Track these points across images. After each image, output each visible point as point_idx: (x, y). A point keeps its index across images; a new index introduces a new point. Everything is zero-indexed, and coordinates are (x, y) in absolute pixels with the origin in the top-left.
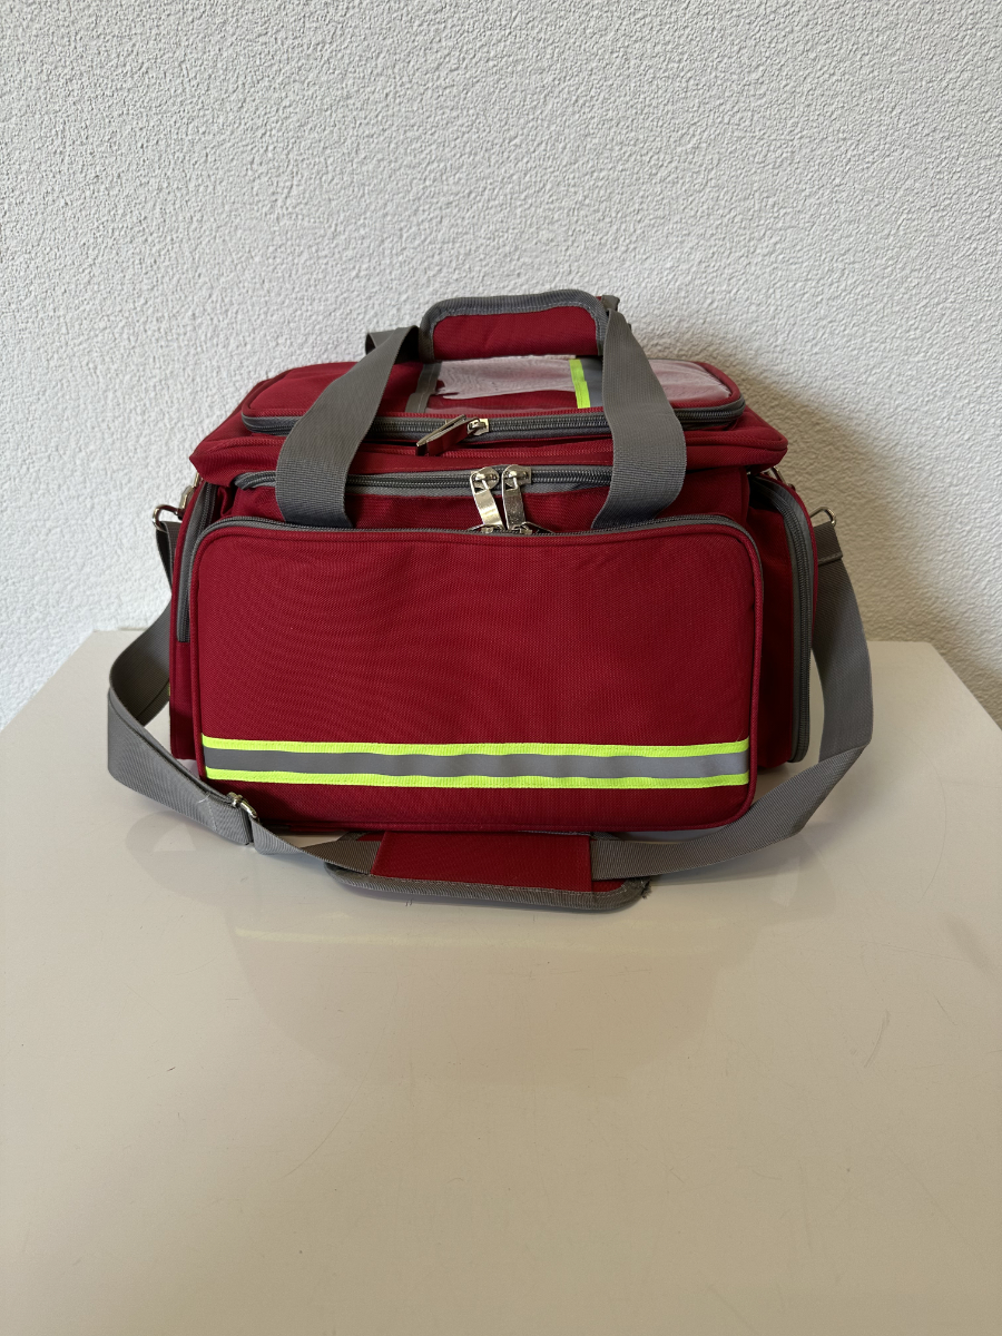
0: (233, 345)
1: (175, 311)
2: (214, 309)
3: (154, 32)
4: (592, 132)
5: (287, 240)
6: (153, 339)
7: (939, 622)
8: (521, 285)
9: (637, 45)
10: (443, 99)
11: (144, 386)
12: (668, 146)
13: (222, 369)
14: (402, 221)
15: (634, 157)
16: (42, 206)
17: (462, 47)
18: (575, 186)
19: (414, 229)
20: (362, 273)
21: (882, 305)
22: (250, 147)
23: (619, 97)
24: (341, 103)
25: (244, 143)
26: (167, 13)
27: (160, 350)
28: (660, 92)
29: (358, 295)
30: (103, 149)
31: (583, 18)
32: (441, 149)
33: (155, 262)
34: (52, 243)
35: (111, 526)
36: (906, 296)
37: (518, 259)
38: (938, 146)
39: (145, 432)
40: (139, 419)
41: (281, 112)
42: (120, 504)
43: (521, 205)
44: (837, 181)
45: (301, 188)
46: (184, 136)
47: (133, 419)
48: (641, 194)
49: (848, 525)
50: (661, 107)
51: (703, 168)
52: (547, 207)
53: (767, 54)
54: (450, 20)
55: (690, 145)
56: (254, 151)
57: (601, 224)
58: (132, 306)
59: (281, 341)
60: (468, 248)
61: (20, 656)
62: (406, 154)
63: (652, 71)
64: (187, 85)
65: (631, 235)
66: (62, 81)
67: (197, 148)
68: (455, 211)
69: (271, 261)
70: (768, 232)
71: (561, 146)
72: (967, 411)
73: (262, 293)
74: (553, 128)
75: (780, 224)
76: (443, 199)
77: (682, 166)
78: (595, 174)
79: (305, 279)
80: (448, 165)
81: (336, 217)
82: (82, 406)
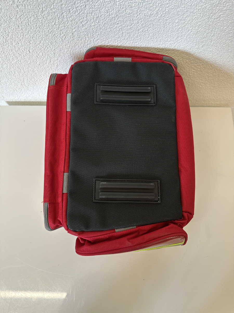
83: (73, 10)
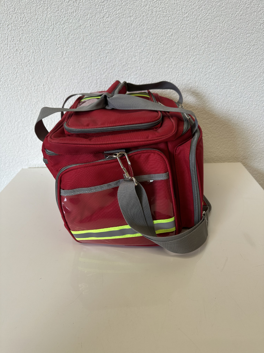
0: (54, 92)
1: (39, 84)
2: (49, 83)
3: (29, 11)
4: (144, 32)
5: (67, 64)
6: (33, 92)
7: (243, 157)
8: (128, 73)
9: (155, 9)
10: (105, 25)
11: (32, 104)
12: (164, 35)
13: (52, 99)
14: (96, 58)
15: (156, 38)
16: (3, 58)
17: (109, 11)
18: (141, 46)
19: (100, 59)
20: (87, 72)
21: (223, 74)
22: (56, 40)
23: (151, 22)
24: (79, 28)
25: (54, 39)
26: (32, 6)
27: (35, 94)
28: (162, 21)
29: (86, 78)
30: (18, 42)
31: (140, 2)
32: (105, 38)
33: (33, 71)
34: (6, 68)
35: (25, 141)
36: (229, 71)
37: (127, 66)
38: (235, 31)
39: (32, 116)
40: (31, 113)
41: (63, 31)
42: (27, 135)
43: (127, 52)
44: (209, 42)
45: (70, 50)
46: (39, 38)
47: (29, 113)
48: (158, 47)
49: (217, 132)
50: (162, 24)
51: (174, 40)
52: (134, 52)
53: (189, 9)
54: (106, 5)
55: (170, 34)
56: (57, 41)
57: (148, 56)
58: (27, 83)
59: (66, 90)
60: (114, 64)
61: (3, 176)
62: (96, 40)
63: (159, 15)
64: (39, 25)
65: (156, 58)
66: (6, 25)
67: (42, 41)
68: (110, 54)
69: (63, 70)
70: (192, 56)
71: (136, 36)
72: (247, 101)
73: (61, 78)
74: (134, 31)
75: (195, 54)
76: (106, 51)
77: (168, 40)
78: (146, 43)
79: (72, 74)
80: (107, 42)
81: (79, 57)
82: (16, 110)
83: (99, 60)
